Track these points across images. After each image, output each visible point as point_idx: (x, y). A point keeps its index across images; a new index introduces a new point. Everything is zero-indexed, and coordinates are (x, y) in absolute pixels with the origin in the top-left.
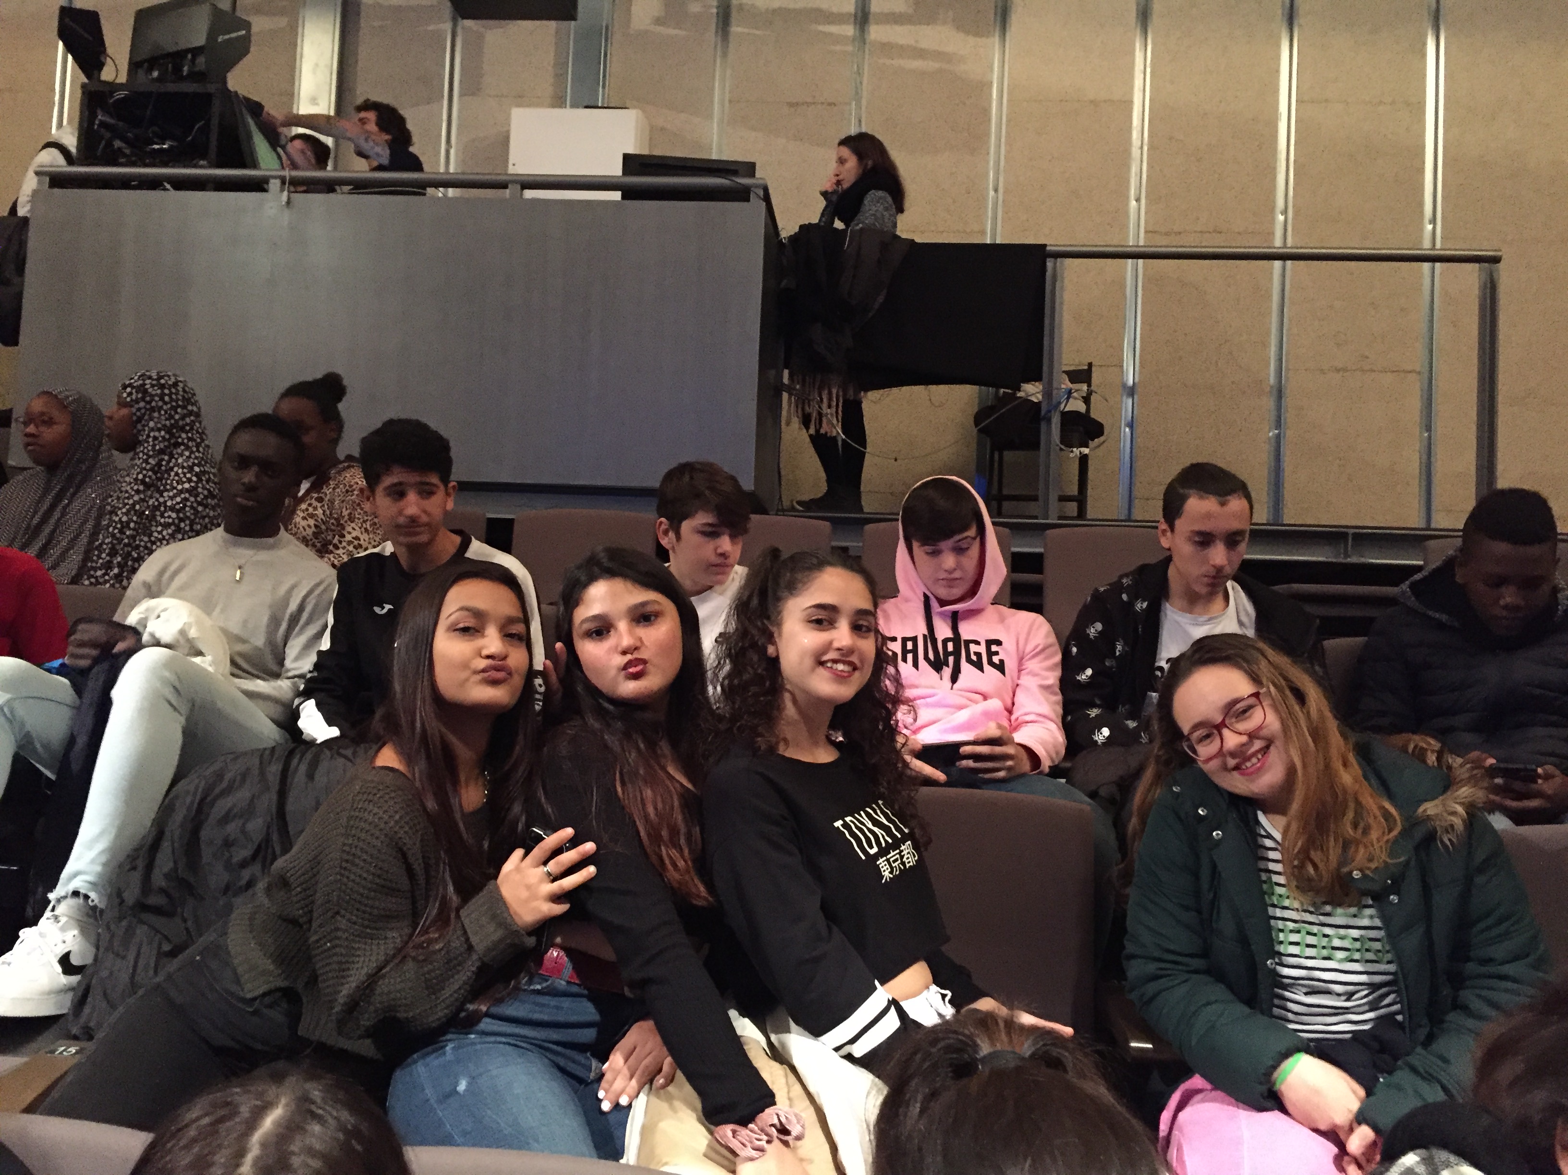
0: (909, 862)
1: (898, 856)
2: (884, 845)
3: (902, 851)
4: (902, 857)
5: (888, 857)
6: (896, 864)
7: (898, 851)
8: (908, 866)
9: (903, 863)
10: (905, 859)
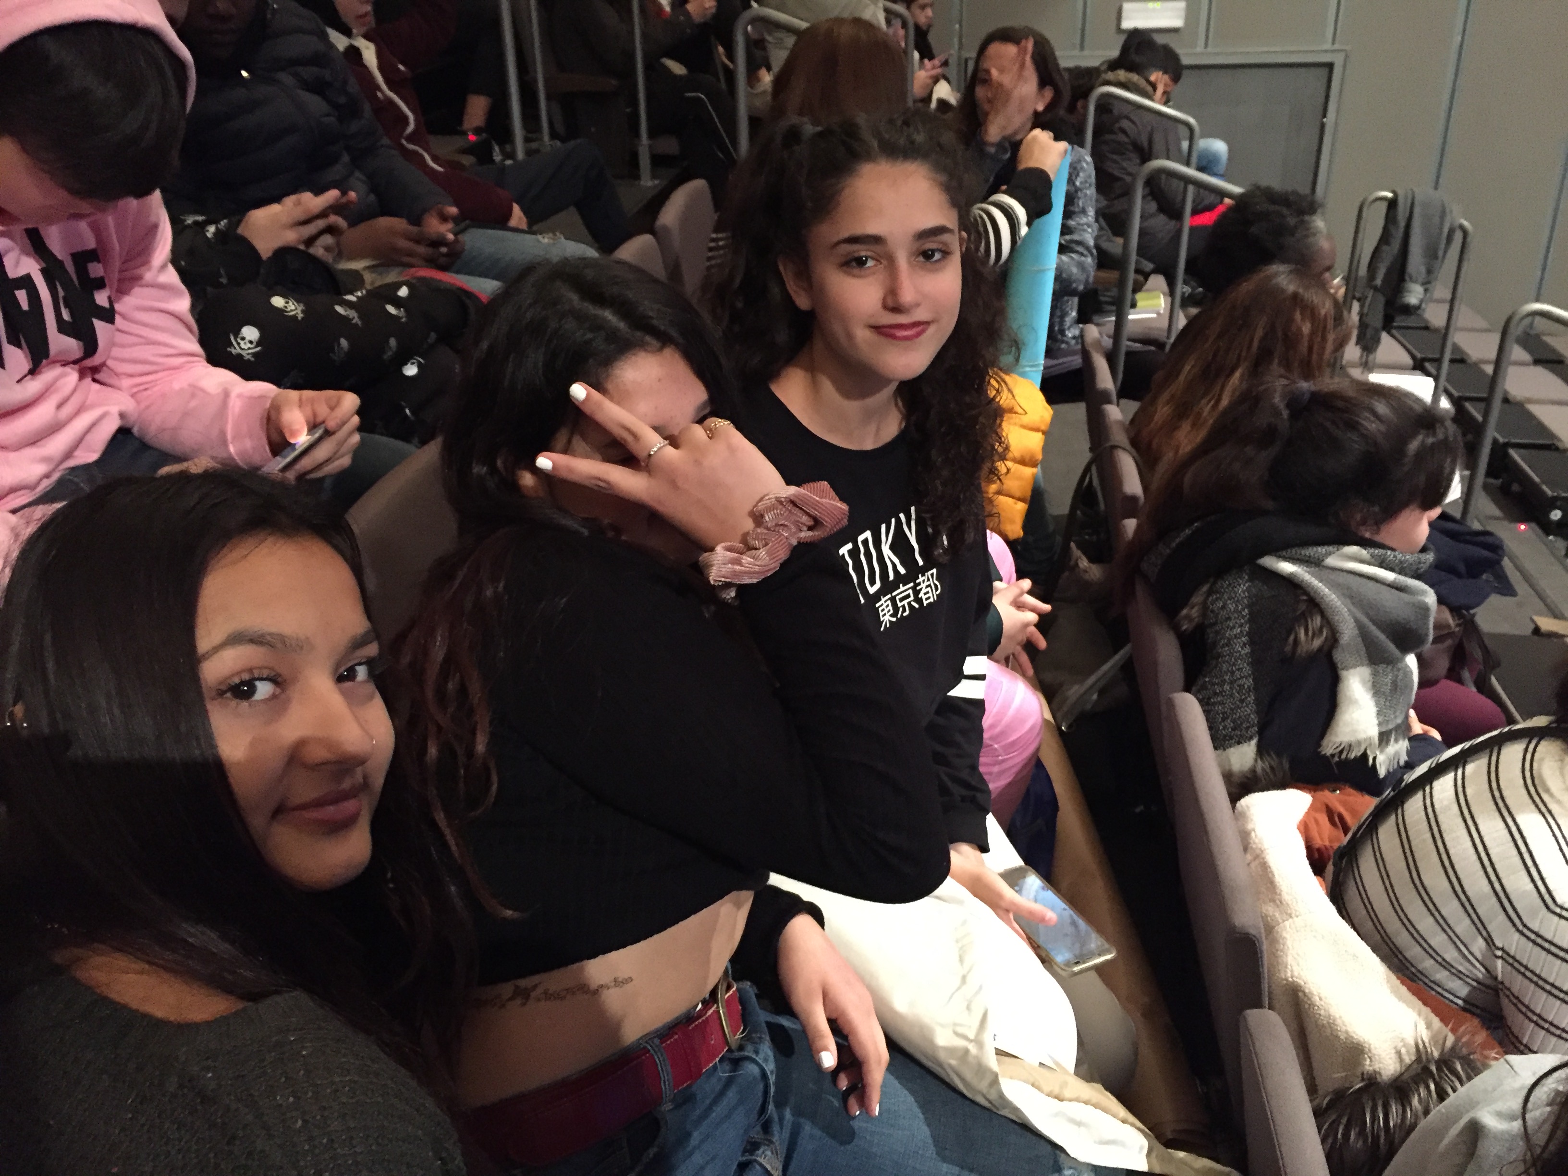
0: (927, 599)
1: (910, 591)
2: (891, 577)
3: (919, 584)
4: (916, 592)
5: (894, 594)
6: (905, 602)
7: (912, 584)
8: (925, 603)
9: (919, 601)
10: (921, 595)
